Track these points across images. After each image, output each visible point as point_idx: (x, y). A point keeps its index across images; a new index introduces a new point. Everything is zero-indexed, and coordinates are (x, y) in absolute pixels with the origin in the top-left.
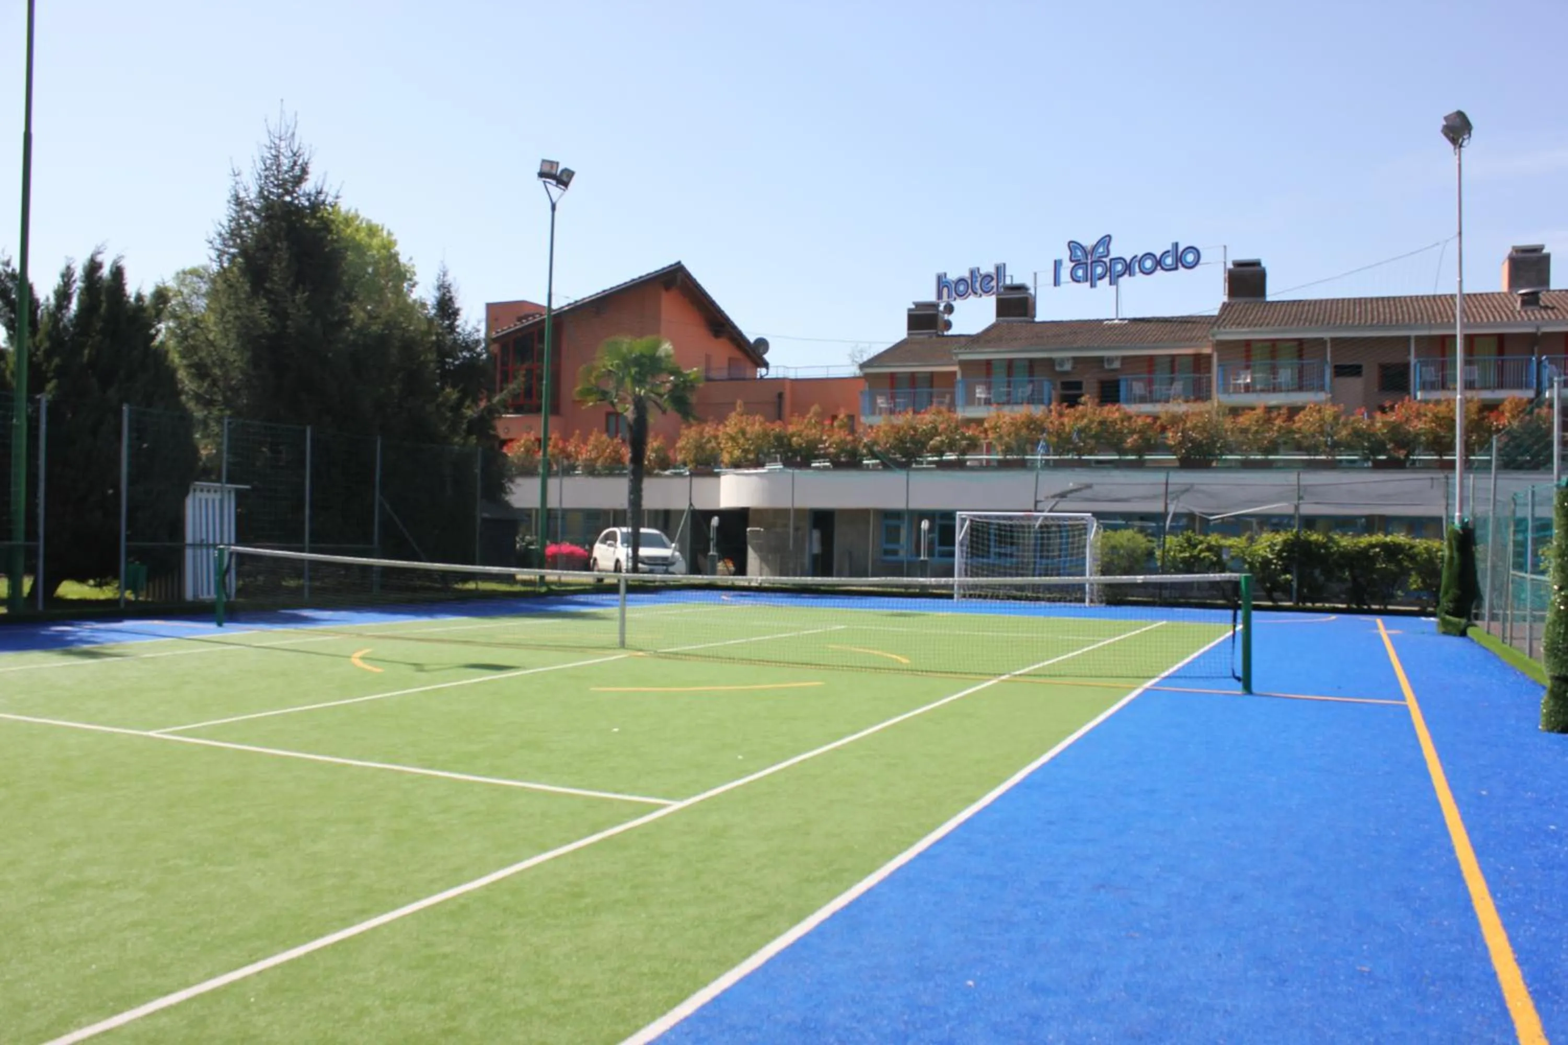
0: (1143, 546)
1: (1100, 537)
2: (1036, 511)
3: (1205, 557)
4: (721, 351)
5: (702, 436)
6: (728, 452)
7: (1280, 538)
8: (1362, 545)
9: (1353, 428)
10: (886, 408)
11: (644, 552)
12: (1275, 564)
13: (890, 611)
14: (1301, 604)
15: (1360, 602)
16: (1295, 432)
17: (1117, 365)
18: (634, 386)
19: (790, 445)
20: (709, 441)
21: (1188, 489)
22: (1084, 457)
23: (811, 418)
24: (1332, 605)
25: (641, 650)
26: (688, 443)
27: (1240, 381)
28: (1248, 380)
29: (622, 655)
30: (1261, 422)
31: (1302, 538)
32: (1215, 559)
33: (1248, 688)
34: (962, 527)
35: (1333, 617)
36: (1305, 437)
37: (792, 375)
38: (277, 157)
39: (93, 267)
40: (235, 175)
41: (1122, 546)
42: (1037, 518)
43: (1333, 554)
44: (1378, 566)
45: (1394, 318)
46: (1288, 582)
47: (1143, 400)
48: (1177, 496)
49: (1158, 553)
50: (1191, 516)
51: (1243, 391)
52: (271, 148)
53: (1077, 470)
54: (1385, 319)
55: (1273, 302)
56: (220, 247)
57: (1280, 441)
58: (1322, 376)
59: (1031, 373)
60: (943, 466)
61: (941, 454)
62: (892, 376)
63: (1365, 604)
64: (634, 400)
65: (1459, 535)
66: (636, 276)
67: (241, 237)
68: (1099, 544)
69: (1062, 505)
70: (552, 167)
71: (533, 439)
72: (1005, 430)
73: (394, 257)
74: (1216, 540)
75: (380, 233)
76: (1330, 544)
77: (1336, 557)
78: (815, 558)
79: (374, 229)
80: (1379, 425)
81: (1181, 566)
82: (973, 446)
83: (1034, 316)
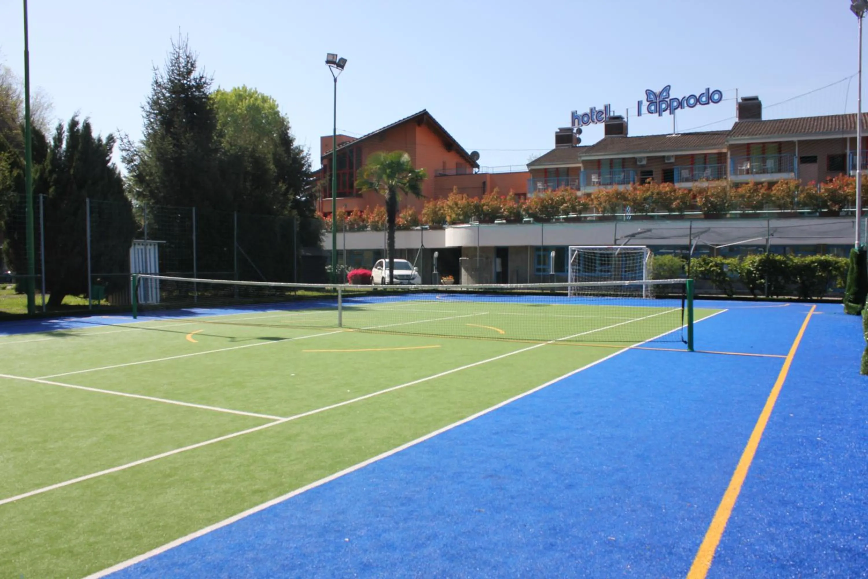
0: (678, 264)
1: (652, 259)
2: (615, 245)
3: (714, 270)
4: (452, 159)
5: (436, 207)
6: (449, 216)
7: (757, 258)
8: (807, 262)
9: (807, 193)
10: (542, 189)
11: (396, 272)
12: (755, 274)
13: (529, 304)
14: (770, 297)
15: (806, 295)
16: (773, 197)
17: (673, 160)
18: (388, 180)
19: (482, 210)
20: (440, 210)
21: (706, 231)
22: (649, 214)
23: (494, 195)
24: (789, 297)
25: (350, 328)
26: (428, 211)
27: (744, 168)
28: (749, 167)
29: (340, 330)
30: (752, 191)
31: (771, 258)
32: (719, 271)
33: (691, 347)
34: (572, 255)
35: (788, 304)
36: (778, 199)
37: (490, 171)
38: (178, 58)
39: (74, 124)
40: (155, 70)
41: (665, 265)
42: (617, 249)
43: (790, 267)
44: (817, 274)
45: (837, 127)
46: (763, 284)
47: (687, 180)
48: (698, 235)
49: (686, 268)
50: (705, 247)
51: (745, 173)
52: (174, 54)
53: (644, 221)
54: (831, 128)
55: (765, 121)
56: (148, 110)
57: (764, 201)
58: (792, 164)
59: (623, 166)
60: (568, 220)
61: (567, 214)
62: (546, 170)
63: (808, 297)
64: (389, 187)
65: (858, 255)
66: (401, 119)
67: (160, 104)
68: (651, 263)
69: (632, 241)
70: (333, 58)
71: (344, 211)
72: (602, 200)
73: (277, 113)
74: (720, 260)
75: (269, 101)
76: (788, 262)
77: (790, 269)
78: (498, 274)
79: (265, 98)
80: (823, 191)
81: (700, 276)
82: (586, 208)
83: (627, 134)
